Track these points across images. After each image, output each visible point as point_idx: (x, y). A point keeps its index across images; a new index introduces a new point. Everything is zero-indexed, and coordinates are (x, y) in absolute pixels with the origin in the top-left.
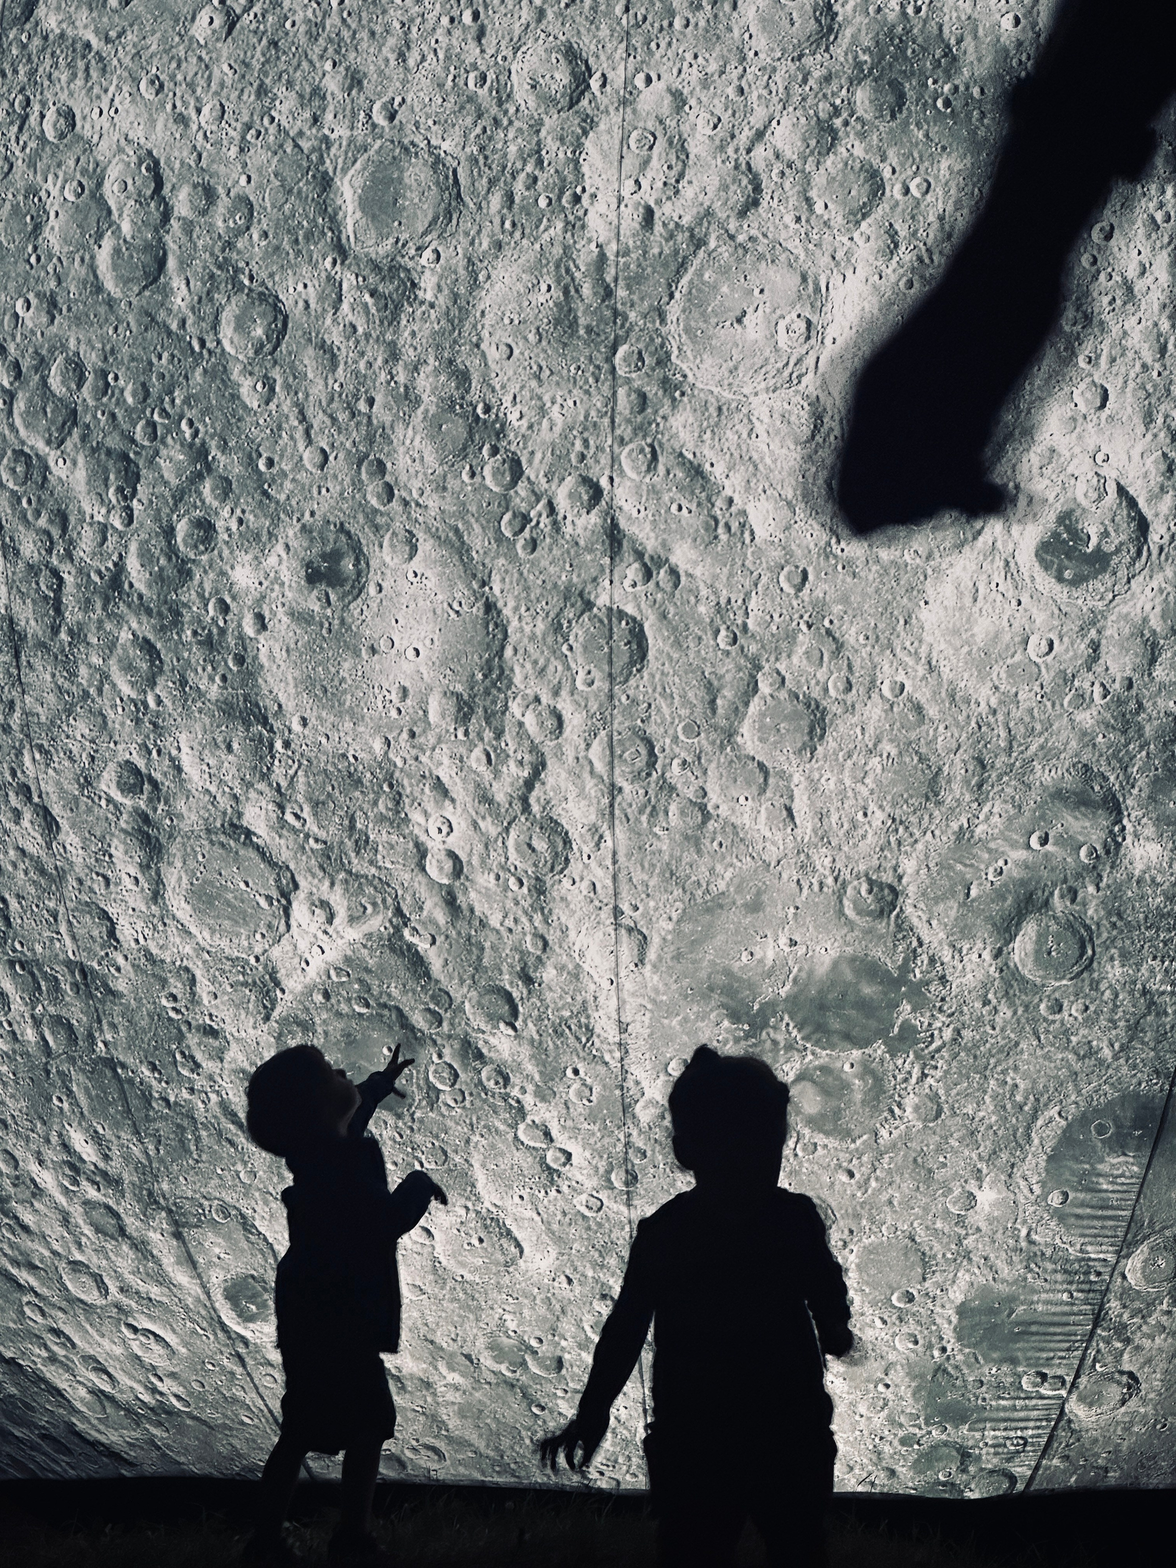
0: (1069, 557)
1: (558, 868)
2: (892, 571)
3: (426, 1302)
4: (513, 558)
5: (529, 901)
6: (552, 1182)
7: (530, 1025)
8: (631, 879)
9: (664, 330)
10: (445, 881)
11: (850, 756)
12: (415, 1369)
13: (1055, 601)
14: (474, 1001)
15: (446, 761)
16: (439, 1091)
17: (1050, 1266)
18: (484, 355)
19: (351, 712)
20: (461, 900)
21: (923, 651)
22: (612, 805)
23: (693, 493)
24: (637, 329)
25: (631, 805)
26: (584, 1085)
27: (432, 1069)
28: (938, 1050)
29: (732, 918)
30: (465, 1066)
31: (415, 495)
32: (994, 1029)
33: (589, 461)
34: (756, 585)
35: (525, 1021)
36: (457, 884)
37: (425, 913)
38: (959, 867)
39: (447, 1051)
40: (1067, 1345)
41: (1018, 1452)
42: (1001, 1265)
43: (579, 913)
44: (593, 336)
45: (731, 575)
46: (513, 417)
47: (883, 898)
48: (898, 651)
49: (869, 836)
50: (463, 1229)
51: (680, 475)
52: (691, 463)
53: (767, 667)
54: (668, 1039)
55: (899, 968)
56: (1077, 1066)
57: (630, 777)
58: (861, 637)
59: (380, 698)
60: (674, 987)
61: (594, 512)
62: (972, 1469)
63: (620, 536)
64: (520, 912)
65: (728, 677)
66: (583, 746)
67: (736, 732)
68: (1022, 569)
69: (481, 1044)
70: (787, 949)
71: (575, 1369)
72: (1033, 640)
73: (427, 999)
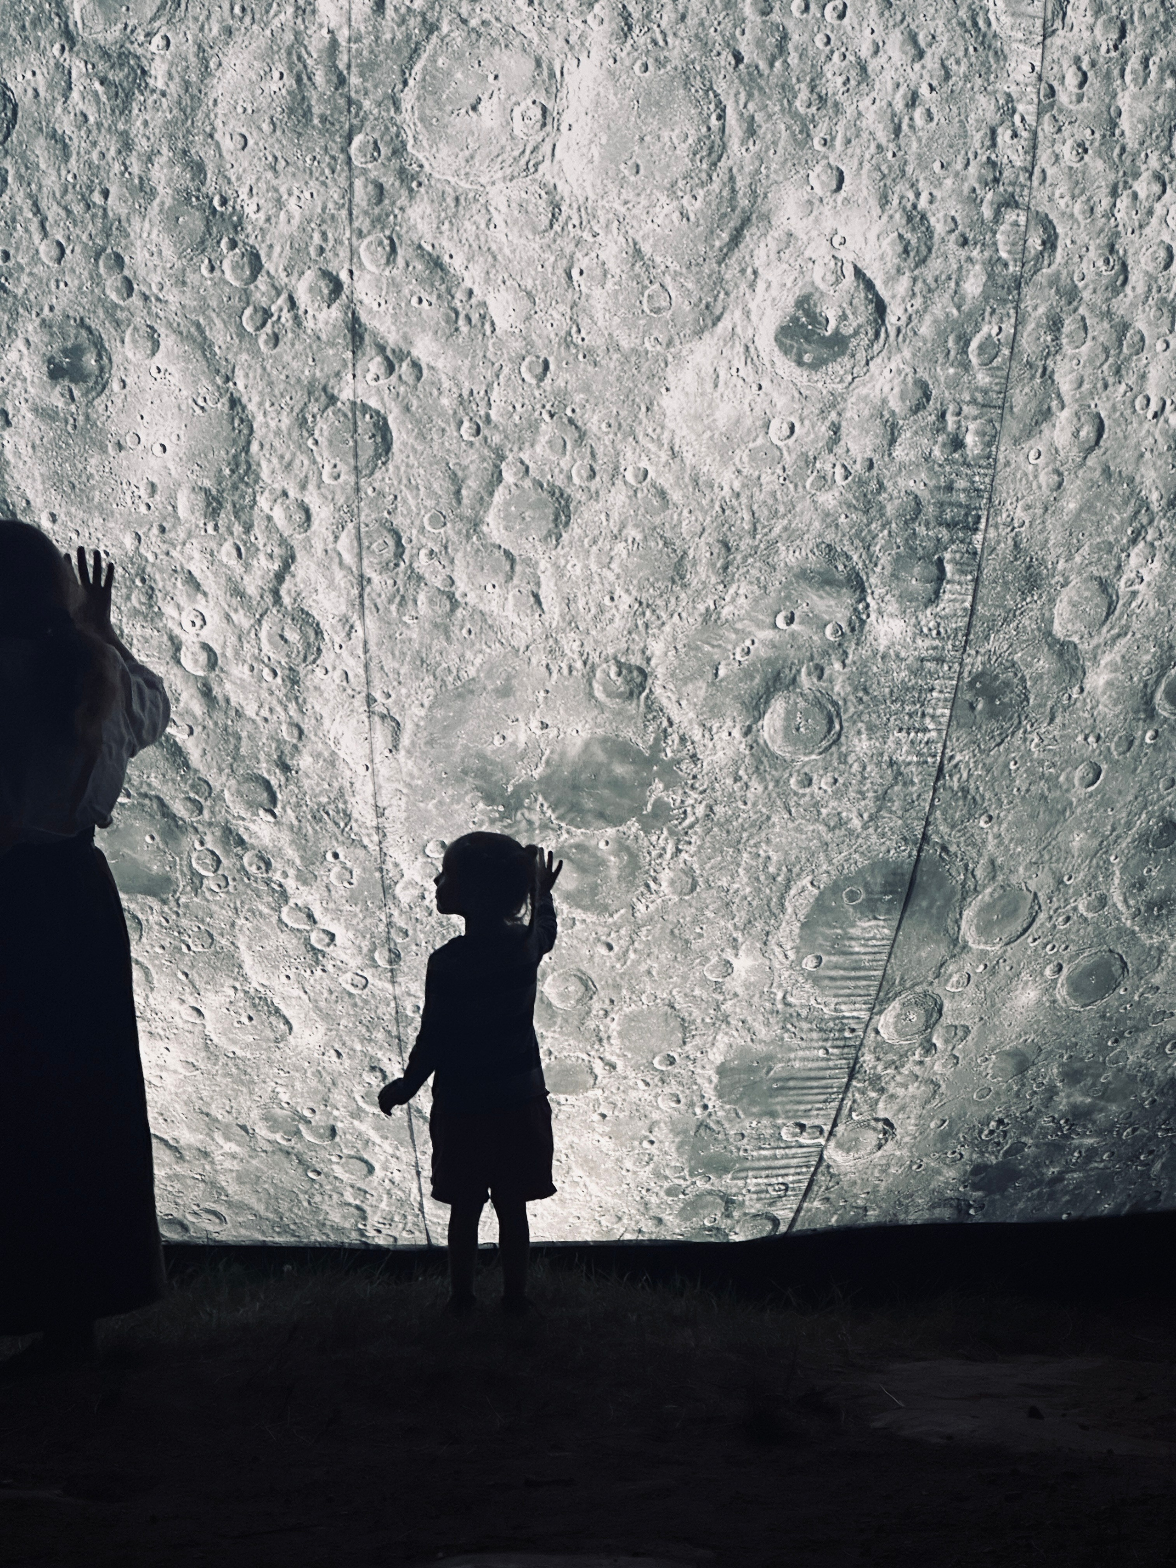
0: (808, 340)
1: (311, 658)
2: (633, 359)
3: (200, 1077)
4: (256, 353)
5: (284, 691)
6: (317, 962)
7: (289, 811)
8: (382, 668)
9: (398, 119)
10: (201, 673)
11: (595, 542)
12: (192, 1140)
13: (795, 385)
14: (233, 789)
15: (197, 555)
16: (202, 877)
17: (805, 1026)
18: (218, 145)
19: (100, 508)
20: (216, 691)
21: (666, 437)
22: (361, 596)
23: (432, 285)
24: (371, 117)
25: (380, 595)
26: (345, 868)
27: (194, 855)
28: (691, 826)
29: (484, 702)
30: (227, 852)
31: (155, 289)
32: (745, 803)
33: (328, 254)
34: (498, 376)
35: (284, 808)
36: (213, 675)
37: (182, 704)
38: (707, 648)
39: (208, 839)
40: (823, 1097)
41: (780, 1197)
42: (758, 1026)
43: (332, 703)
44: (328, 126)
45: (473, 367)
46: (250, 210)
47: (632, 680)
48: (641, 438)
49: (617, 620)
50: (232, 1008)
51: (420, 267)
52: (430, 255)
53: (510, 457)
54: (425, 820)
55: (651, 747)
56: (828, 837)
57: (378, 567)
58: (604, 426)
59: (129, 493)
60: (428, 771)
61: (334, 306)
62: (736, 1214)
63: (361, 330)
64: (275, 702)
65: (472, 468)
66: (331, 538)
67: (482, 521)
68: (762, 354)
69: (241, 831)
70: (539, 732)
71: (349, 1137)
72: (775, 424)
73: (187, 789)
